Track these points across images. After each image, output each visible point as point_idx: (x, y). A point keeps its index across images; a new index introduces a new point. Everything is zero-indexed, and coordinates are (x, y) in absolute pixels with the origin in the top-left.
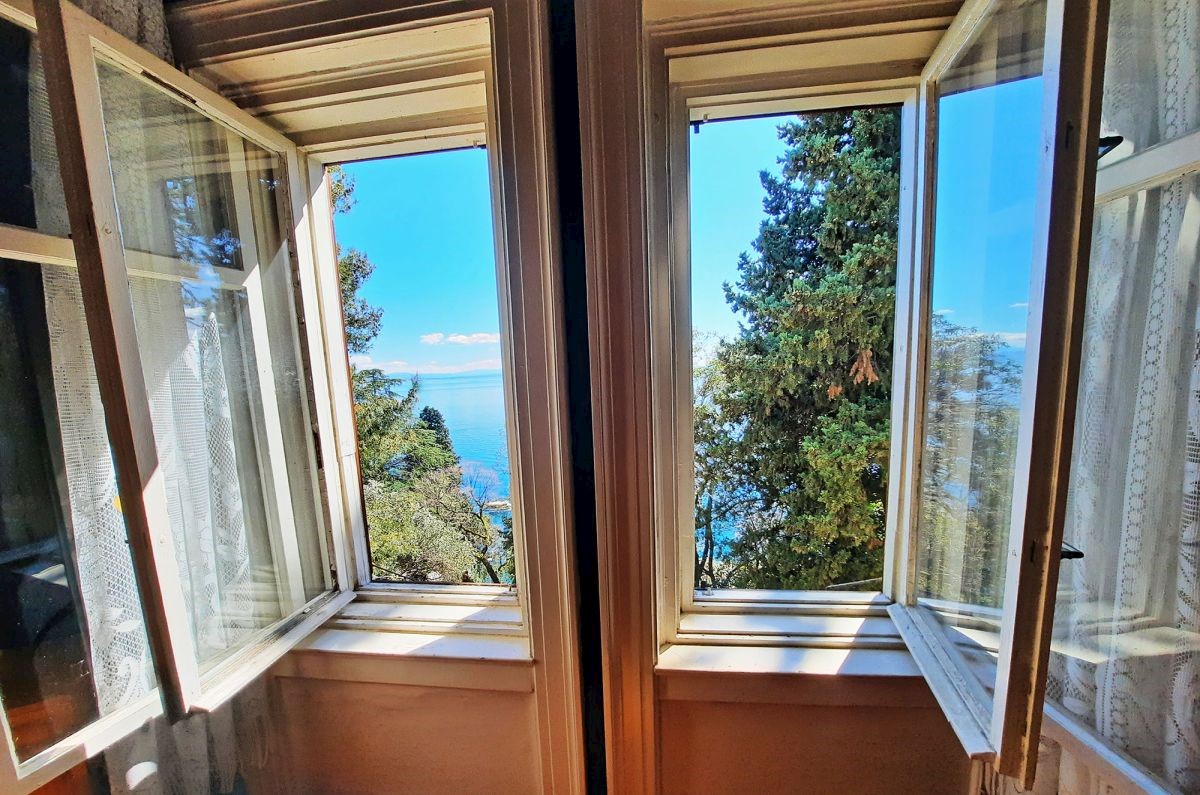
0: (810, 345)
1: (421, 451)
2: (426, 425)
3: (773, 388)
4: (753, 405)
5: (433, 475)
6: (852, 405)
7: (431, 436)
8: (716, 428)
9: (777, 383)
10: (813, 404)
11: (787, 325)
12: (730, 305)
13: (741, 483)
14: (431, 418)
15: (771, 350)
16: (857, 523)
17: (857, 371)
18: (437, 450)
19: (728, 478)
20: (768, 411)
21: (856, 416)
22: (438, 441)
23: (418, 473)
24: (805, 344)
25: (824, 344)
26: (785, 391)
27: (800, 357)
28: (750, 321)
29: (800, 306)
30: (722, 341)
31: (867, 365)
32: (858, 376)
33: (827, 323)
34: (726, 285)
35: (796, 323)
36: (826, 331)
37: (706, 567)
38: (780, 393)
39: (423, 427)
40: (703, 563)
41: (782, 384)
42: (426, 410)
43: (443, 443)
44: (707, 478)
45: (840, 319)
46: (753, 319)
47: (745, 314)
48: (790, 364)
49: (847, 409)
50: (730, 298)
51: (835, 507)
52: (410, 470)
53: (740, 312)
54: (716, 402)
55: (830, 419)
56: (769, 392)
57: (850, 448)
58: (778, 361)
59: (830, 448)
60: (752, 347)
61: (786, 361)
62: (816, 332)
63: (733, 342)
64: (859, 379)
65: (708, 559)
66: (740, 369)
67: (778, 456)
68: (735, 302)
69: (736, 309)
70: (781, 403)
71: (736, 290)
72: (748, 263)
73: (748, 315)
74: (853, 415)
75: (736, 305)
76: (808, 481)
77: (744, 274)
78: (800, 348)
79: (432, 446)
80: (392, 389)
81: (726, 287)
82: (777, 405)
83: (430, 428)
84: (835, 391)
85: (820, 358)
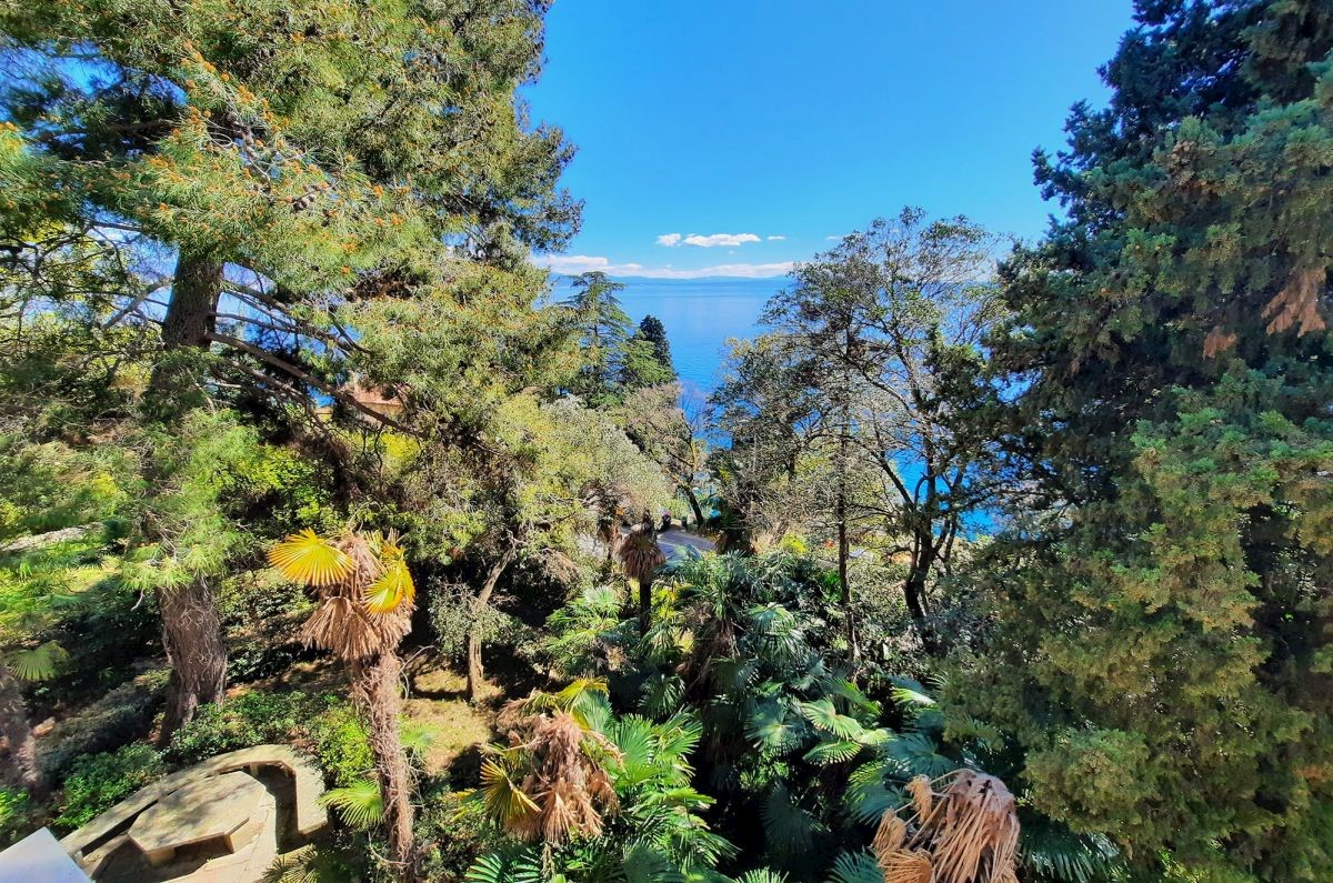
0: (1190, 256)
1: (636, 364)
2: (644, 336)
3: (1092, 330)
4: (1050, 352)
5: (645, 391)
6: (1253, 372)
7: (648, 347)
8: (978, 382)
9: (1103, 319)
10: (1164, 358)
11: (1146, 213)
12: (1040, 187)
13: (1007, 463)
14: (652, 329)
15: (1101, 262)
16: (1217, 596)
17: (1282, 308)
18: (653, 364)
19: (987, 455)
20: (1075, 366)
21: (1257, 395)
22: (657, 354)
23: (631, 387)
24: (1179, 251)
25: (1224, 254)
26: (1115, 336)
27: (1162, 276)
28: (1071, 215)
29: (1187, 175)
30: (1017, 246)
31: (1309, 296)
32: (1280, 318)
33: (1239, 210)
34: (1038, 154)
35: (1167, 212)
36: (1236, 226)
37: (942, 552)
38: (1104, 338)
39: (642, 338)
40: (938, 547)
41: (1113, 322)
42: (647, 319)
43: (661, 357)
44: (953, 451)
45: (1273, 204)
46: (1076, 211)
47: (1063, 203)
48: (1136, 288)
49: (1238, 379)
50: (1041, 176)
51: (1175, 556)
52: (624, 383)
53: (1055, 200)
54: (984, 342)
55: (1198, 395)
56: (1083, 335)
57: (1236, 458)
58: (1113, 282)
59: (1189, 449)
60: (1065, 257)
61: (1131, 282)
62: (1212, 228)
63: (1034, 248)
64: (1281, 324)
65: (945, 545)
66: (1035, 293)
67: (1078, 438)
68: (1049, 182)
69: (1048, 194)
70: (1103, 355)
71: (1053, 162)
72: (1085, 119)
73: (1069, 204)
74: (1251, 391)
75: (1051, 187)
76: (1128, 495)
77: (1073, 138)
78: (1167, 261)
79: (649, 359)
80: (614, 294)
81: (1039, 158)
82: (1094, 356)
83: (648, 339)
84: (1220, 342)
85: (1206, 281)
